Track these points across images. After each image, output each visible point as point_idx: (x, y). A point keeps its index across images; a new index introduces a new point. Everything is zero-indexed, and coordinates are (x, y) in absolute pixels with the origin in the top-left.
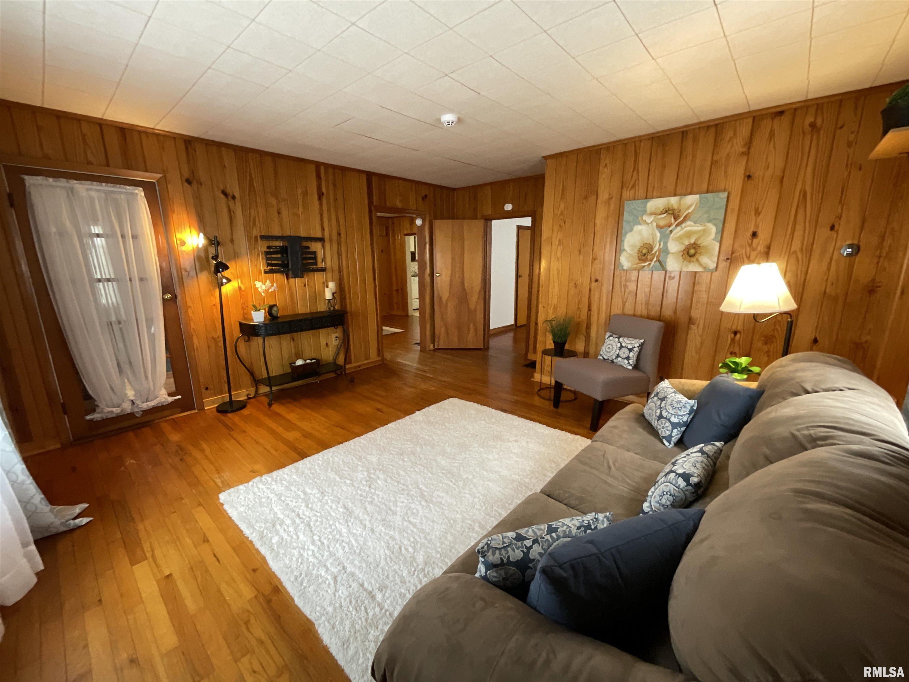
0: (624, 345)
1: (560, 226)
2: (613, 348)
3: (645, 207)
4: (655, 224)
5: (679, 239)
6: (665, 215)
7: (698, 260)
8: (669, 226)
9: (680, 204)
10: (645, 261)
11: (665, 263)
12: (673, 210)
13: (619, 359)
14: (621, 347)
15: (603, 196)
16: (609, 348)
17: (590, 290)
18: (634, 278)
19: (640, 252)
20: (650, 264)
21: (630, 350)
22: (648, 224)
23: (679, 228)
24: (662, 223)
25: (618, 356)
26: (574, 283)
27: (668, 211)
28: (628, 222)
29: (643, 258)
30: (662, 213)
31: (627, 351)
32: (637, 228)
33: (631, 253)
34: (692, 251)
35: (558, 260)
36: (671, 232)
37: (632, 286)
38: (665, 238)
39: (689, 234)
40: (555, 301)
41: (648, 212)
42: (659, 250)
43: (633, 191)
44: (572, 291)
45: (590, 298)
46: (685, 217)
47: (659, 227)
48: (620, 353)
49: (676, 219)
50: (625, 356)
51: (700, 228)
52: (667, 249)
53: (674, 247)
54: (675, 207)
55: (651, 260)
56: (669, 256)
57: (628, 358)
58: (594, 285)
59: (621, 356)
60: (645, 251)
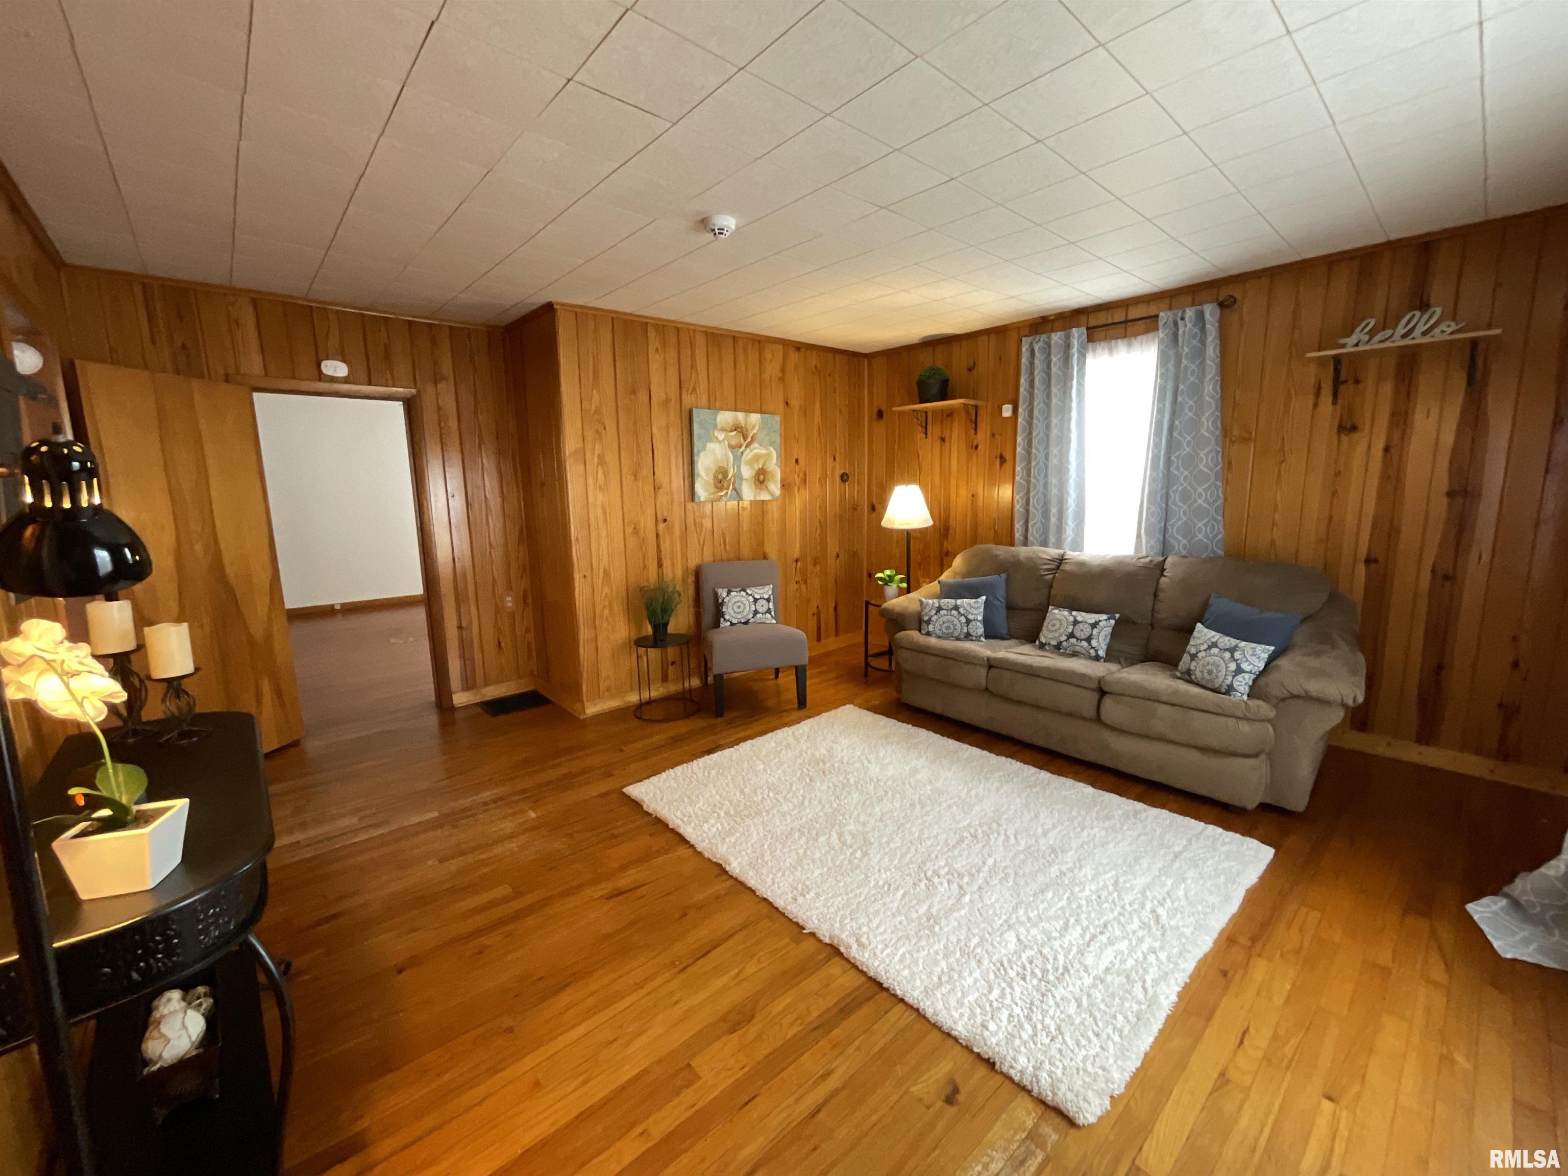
0: (757, 596)
1: (597, 432)
2: (744, 605)
3: (715, 419)
4: (726, 442)
5: (750, 463)
6: (735, 433)
7: (766, 487)
8: (740, 447)
9: (746, 422)
10: (721, 489)
11: (741, 490)
12: (741, 428)
13: (758, 616)
14: (756, 600)
15: (658, 395)
16: (739, 607)
17: (657, 535)
18: (708, 512)
19: (715, 477)
20: (727, 493)
21: (768, 600)
22: (720, 442)
23: (748, 449)
24: (734, 442)
25: (756, 612)
26: (633, 526)
27: (737, 428)
28: (700, 437)
29: (720, 485)
30: (732, 431)
31: (764, 602)
32: (710, 446)
33: (707, 479)
34: (762, 477)
35: (601, 489)
36: (742, 453)
37: (707, 523)
38: (737, 459)
39: (757, 458)
40: (605, 561)
41: (719, 426)
42: (734, 475)
43: (694, 396)
44: (632, 542)
45: (658, 546)
46: (752, 438)
47: (731, 447)
48: (758, 608)
49: (745, 438)
50: (765, 609)
51: (764, 452)
52: (740, 473)
53: (747, 472)
54: (743, 424)
55: (728, 489)
56: (744, 482)
57: (769, 611)
58: (661, 526)
59: (760, 611)
60: (720, 477)
